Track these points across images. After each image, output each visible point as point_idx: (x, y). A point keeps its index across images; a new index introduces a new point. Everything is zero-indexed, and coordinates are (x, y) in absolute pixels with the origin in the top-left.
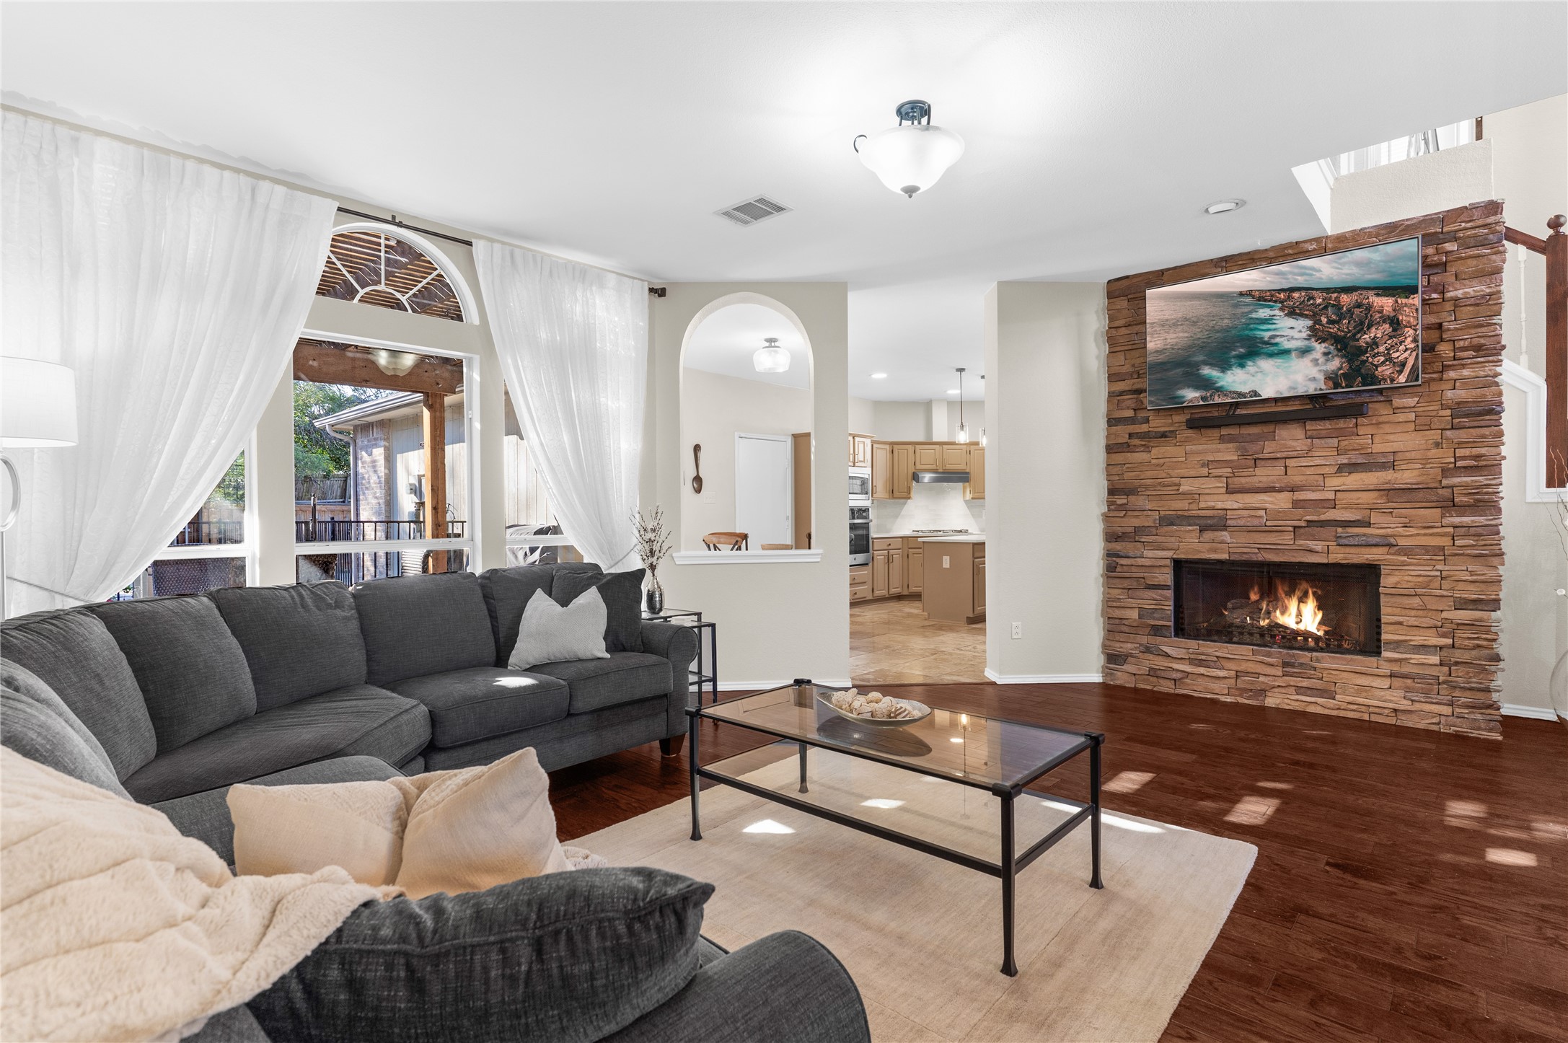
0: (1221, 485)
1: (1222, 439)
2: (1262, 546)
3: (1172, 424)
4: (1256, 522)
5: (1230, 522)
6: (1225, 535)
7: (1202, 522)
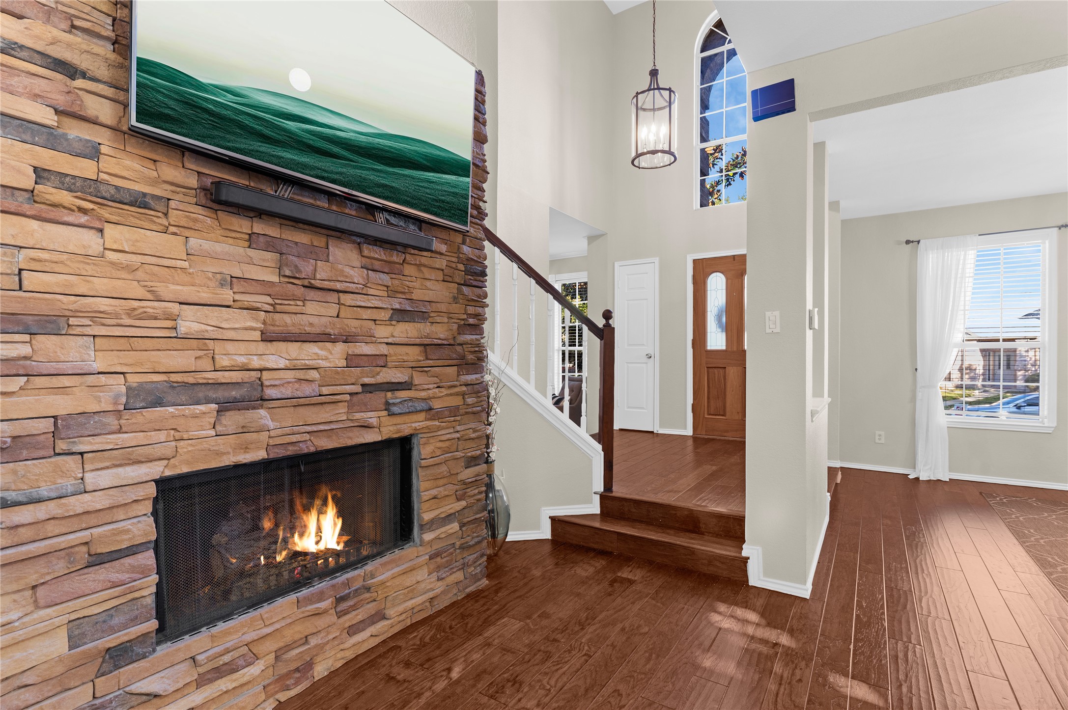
0: (254, 325)
1: (252, 240)
2: (314, 428)
3: (155, 182)
4: (308, 390)
5: (270, 393)
6: (262, 416)
7: (221, 394)
